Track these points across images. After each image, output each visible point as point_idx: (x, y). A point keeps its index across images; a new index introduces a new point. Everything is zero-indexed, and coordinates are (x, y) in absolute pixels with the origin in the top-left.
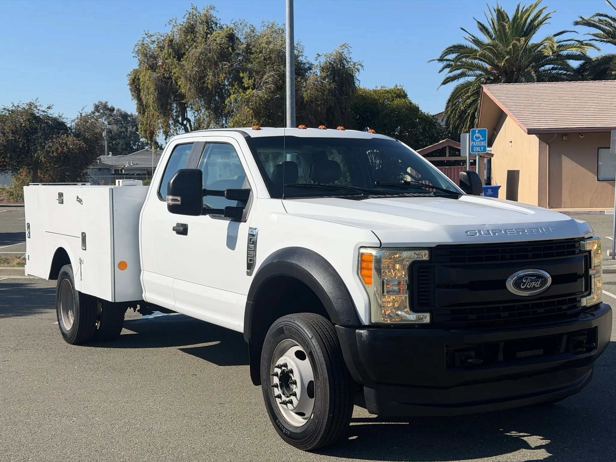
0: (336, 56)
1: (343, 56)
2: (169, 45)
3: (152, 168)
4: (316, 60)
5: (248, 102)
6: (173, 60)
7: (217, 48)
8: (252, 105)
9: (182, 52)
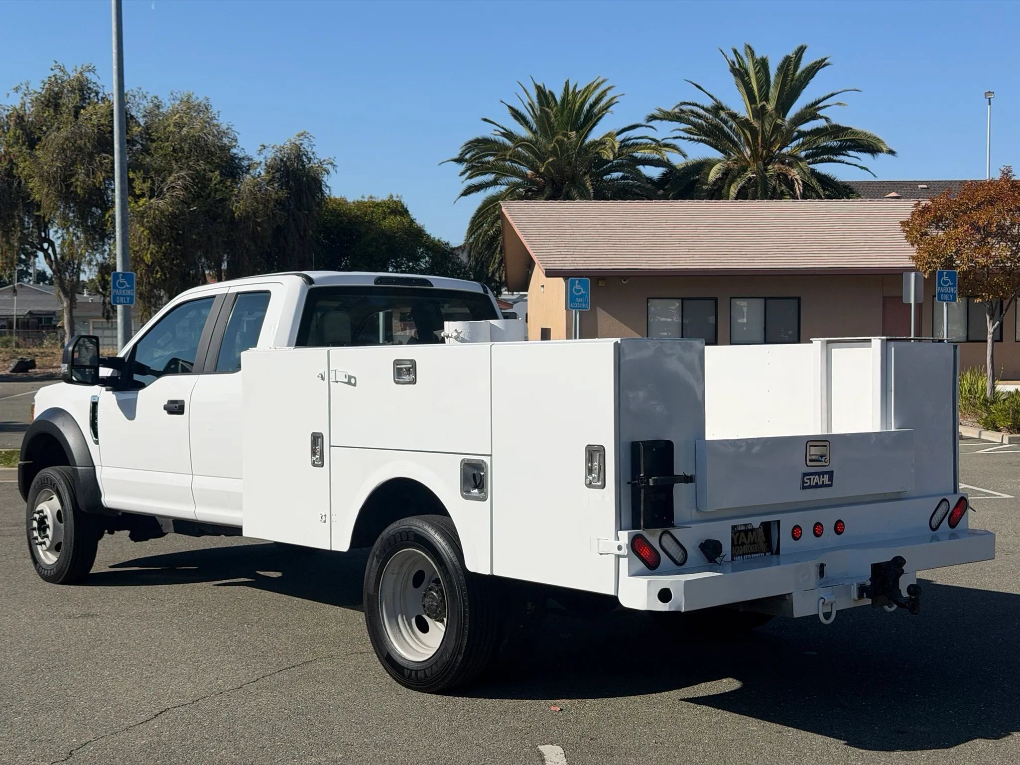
0: (291, 149)
1: (302, 150)
2: (16, 124)
3: (13, 316)
4: (259, 154)
5: (142, 217)
6: (21, 148)
7: (93, 130)
8: (148, 222)
9: (36, 137)
